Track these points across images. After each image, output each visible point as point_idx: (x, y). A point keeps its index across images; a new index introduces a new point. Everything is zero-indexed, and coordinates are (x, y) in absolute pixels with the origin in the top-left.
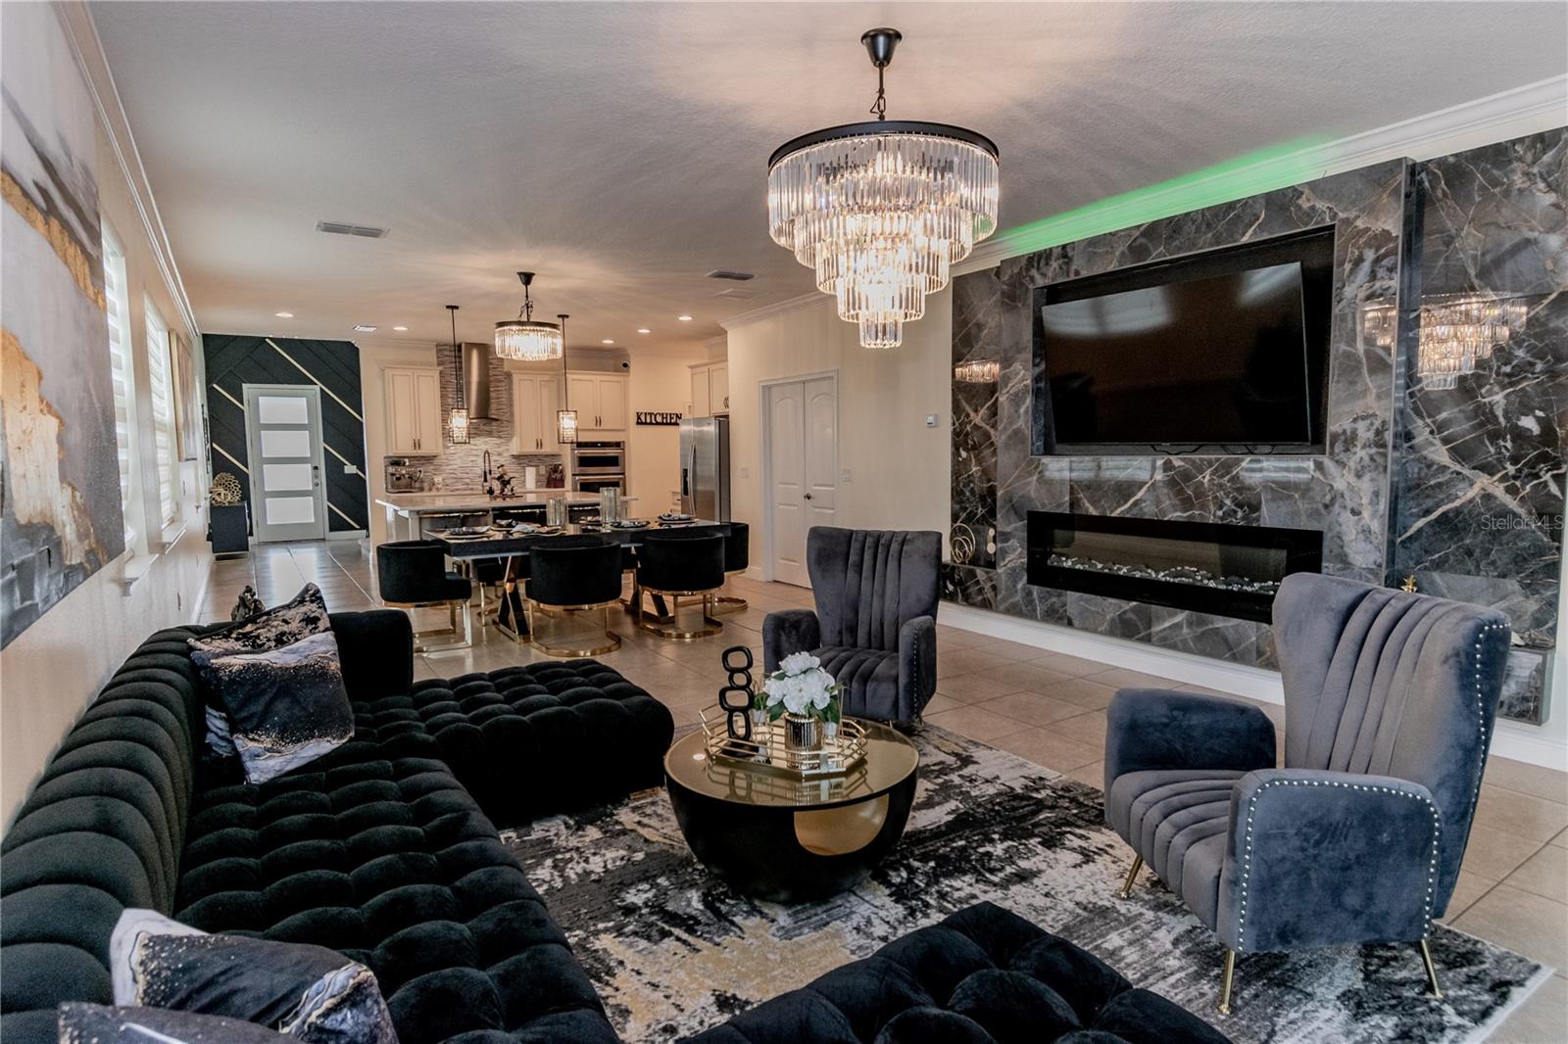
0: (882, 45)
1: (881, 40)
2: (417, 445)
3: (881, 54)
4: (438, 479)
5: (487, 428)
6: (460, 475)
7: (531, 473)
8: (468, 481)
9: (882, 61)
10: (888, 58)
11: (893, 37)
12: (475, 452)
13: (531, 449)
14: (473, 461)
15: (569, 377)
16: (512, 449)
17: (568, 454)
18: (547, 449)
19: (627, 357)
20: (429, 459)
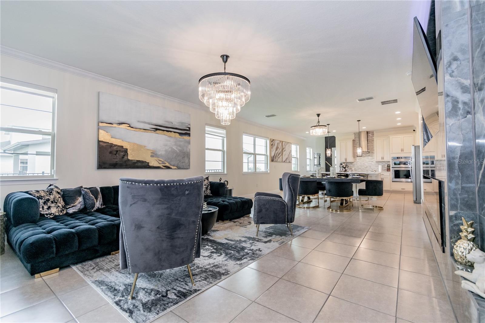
0: (225, 58)
1: (225, 57)
2: (345, 159)
3: (225, 60)
7: (380, 167)
9: (225, 62)
10: (226, 61)
11: (227, 57)
12: (365, 161)
13: (380, 160)
14: (364, 164)
15: (391, 137)
16: (375, 160)
17: (391, 161)
18: (385, 160)
19: (416, 128)
20: (351, 163)
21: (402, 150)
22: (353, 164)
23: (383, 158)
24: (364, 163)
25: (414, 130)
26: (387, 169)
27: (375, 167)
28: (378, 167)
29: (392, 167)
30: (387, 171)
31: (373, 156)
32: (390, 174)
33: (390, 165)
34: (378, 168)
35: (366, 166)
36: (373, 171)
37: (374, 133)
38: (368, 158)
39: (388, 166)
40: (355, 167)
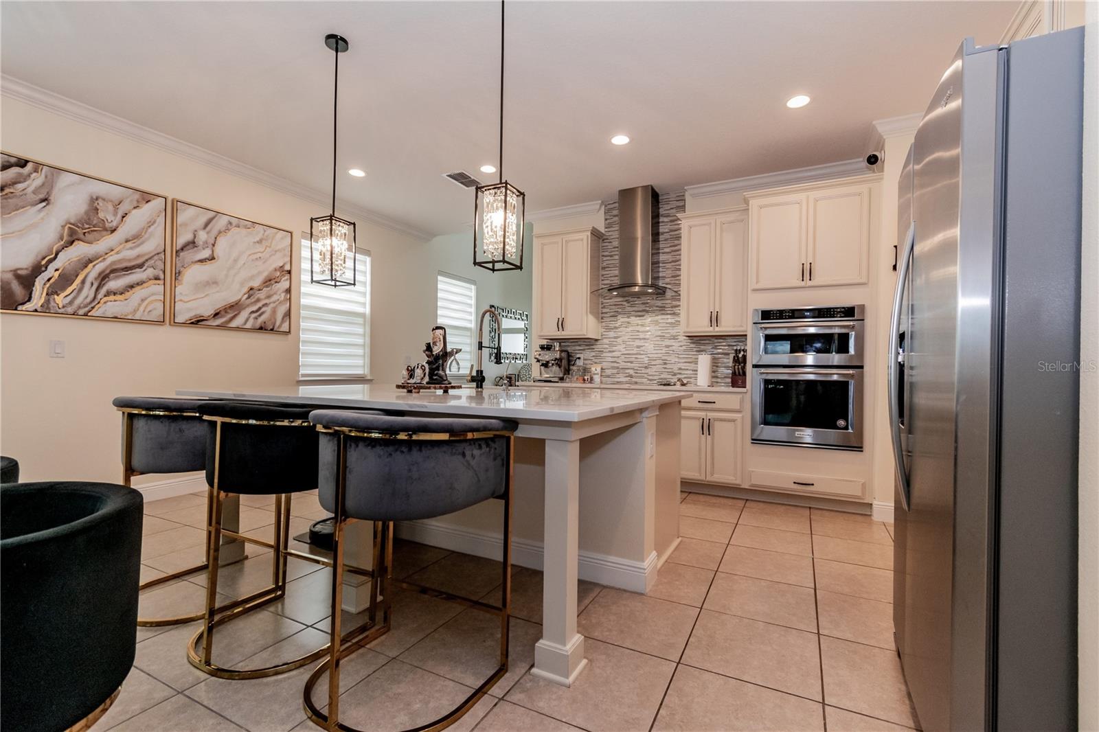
2: (561, 324)
4: (596, 369)
5: (659, 303)
6: (622, 365)
7: (704, 361)
8: (631, 372)
12: (642, 336)
13: (703, 327)
14: (638, 347)
15: (754, 203)
16: (682, 330)
17: (749, 330)
18: (726, 327)
19: (881, 146)
20: (589, 343)
21: (807, 272)
22: (598, 347)
23: (715, 319)
24: (638, 343)
25: (873, 160)
26: (734, 374)
27: (683, 366)
28: (696, 363)
29: (755, 366)
30: (733, 386)
31: (676, 310)
32: (742, 401)
33: (745, 351)
34: (692, 366)
35: (646, 360)
36: (674, 380)
37: (688, 197)
38: (657, 323)
39: (736, 360)
40: (605, 365)
